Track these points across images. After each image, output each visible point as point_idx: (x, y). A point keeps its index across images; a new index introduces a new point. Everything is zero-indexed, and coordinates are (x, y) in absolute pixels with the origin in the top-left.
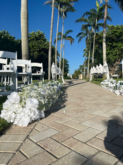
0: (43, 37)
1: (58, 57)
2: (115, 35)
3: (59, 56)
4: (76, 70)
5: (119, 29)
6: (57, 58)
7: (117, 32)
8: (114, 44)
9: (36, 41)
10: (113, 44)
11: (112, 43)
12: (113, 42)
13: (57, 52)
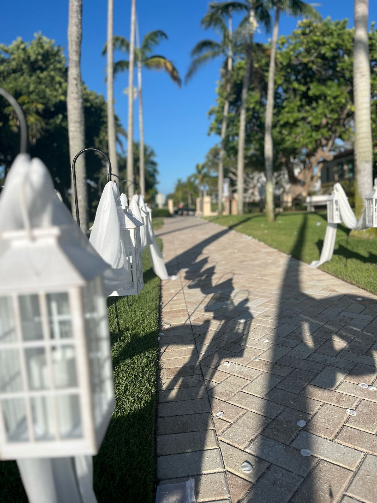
0: (60, 62)
1: (121, 137)
2: (317, 57)
3: (126, 135)
4: (179, 181)
5: (331, 34)
6: (117, 139)
7: (324, 44)
8: (314, 89)
9: (31, 76)
10: (309, 89)
11: (305, 84)
12: (312, 82)
13: (116, 119)
